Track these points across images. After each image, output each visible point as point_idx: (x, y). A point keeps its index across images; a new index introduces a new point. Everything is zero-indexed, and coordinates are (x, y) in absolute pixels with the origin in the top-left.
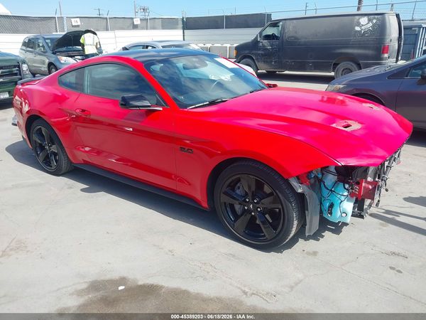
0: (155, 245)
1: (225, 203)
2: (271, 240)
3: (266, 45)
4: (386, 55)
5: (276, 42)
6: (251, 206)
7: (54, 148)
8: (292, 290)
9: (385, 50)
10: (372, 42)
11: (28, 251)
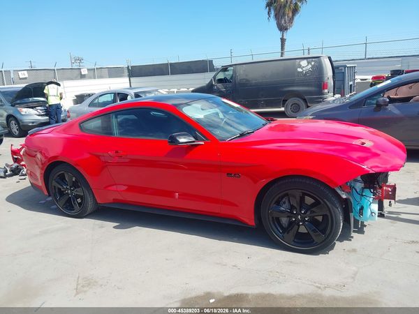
0: (217, 264)
1: (273, 218)
2: (321, 243)
3: (220, 87)
4: (326, 91)
5: (229, 85)
6: (299, 217)
7: (79, 192)
8: (354, 280)
9: (325, 86)
10: (313, 81)
11: (101, 285)
